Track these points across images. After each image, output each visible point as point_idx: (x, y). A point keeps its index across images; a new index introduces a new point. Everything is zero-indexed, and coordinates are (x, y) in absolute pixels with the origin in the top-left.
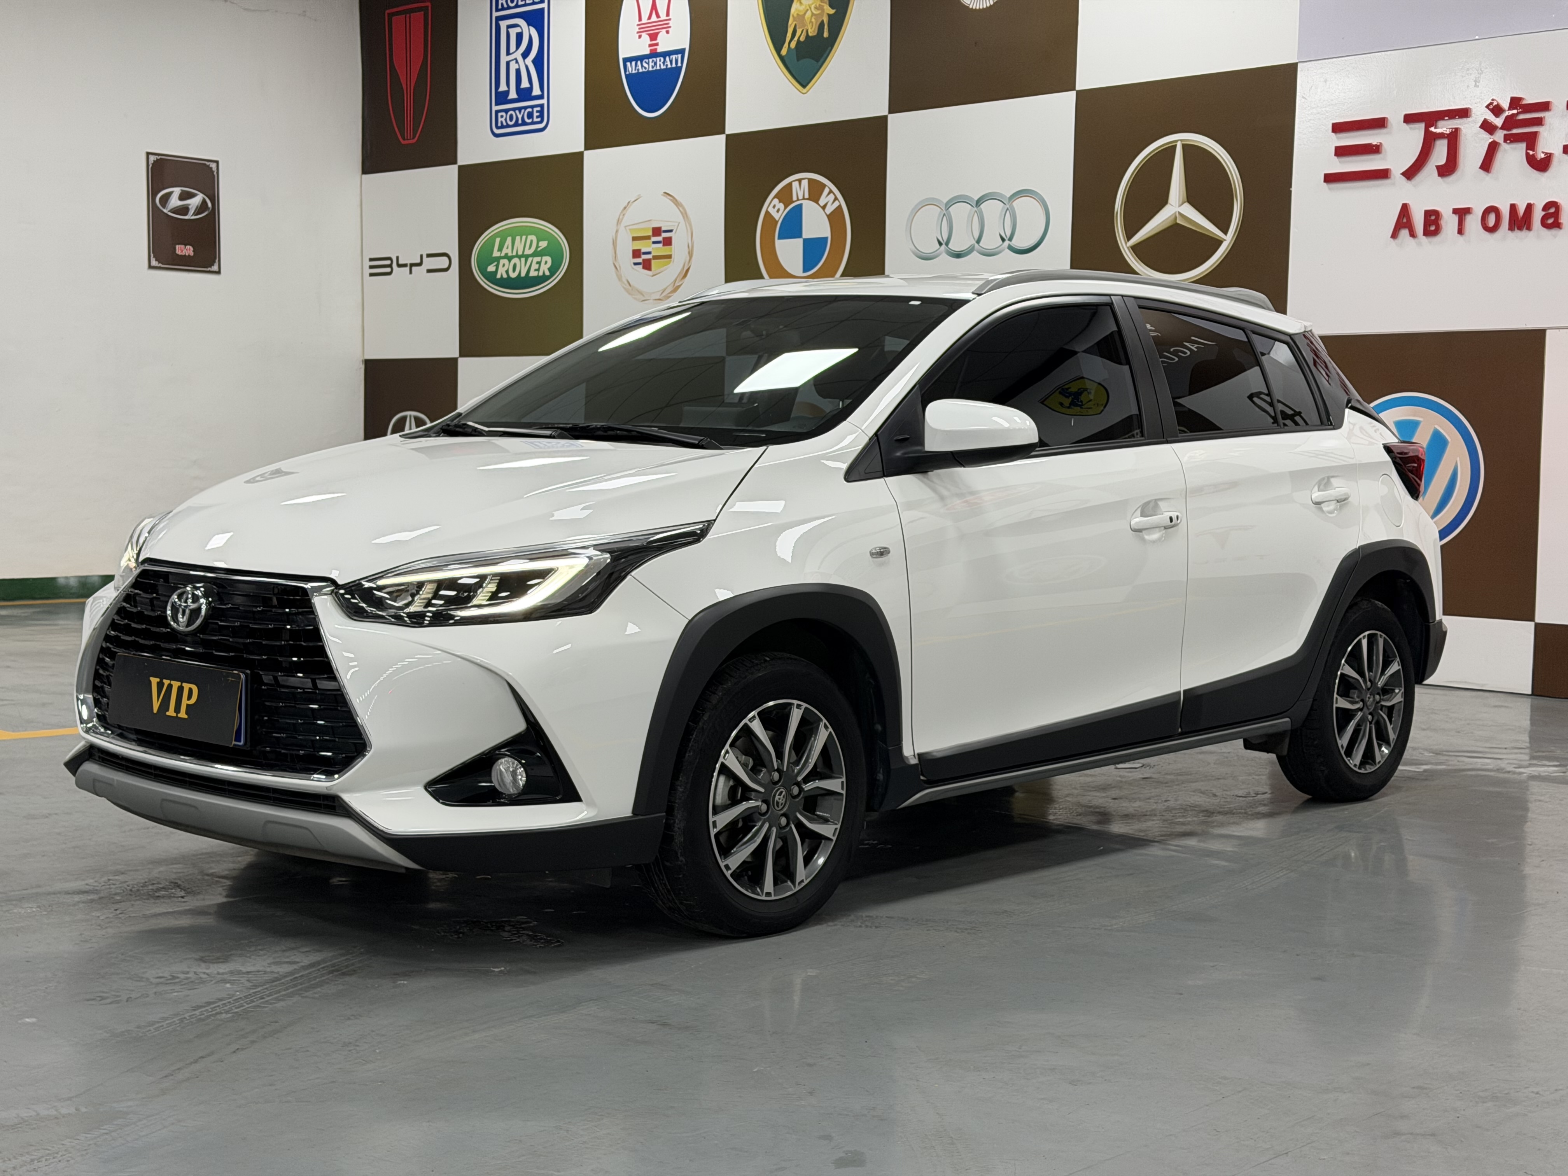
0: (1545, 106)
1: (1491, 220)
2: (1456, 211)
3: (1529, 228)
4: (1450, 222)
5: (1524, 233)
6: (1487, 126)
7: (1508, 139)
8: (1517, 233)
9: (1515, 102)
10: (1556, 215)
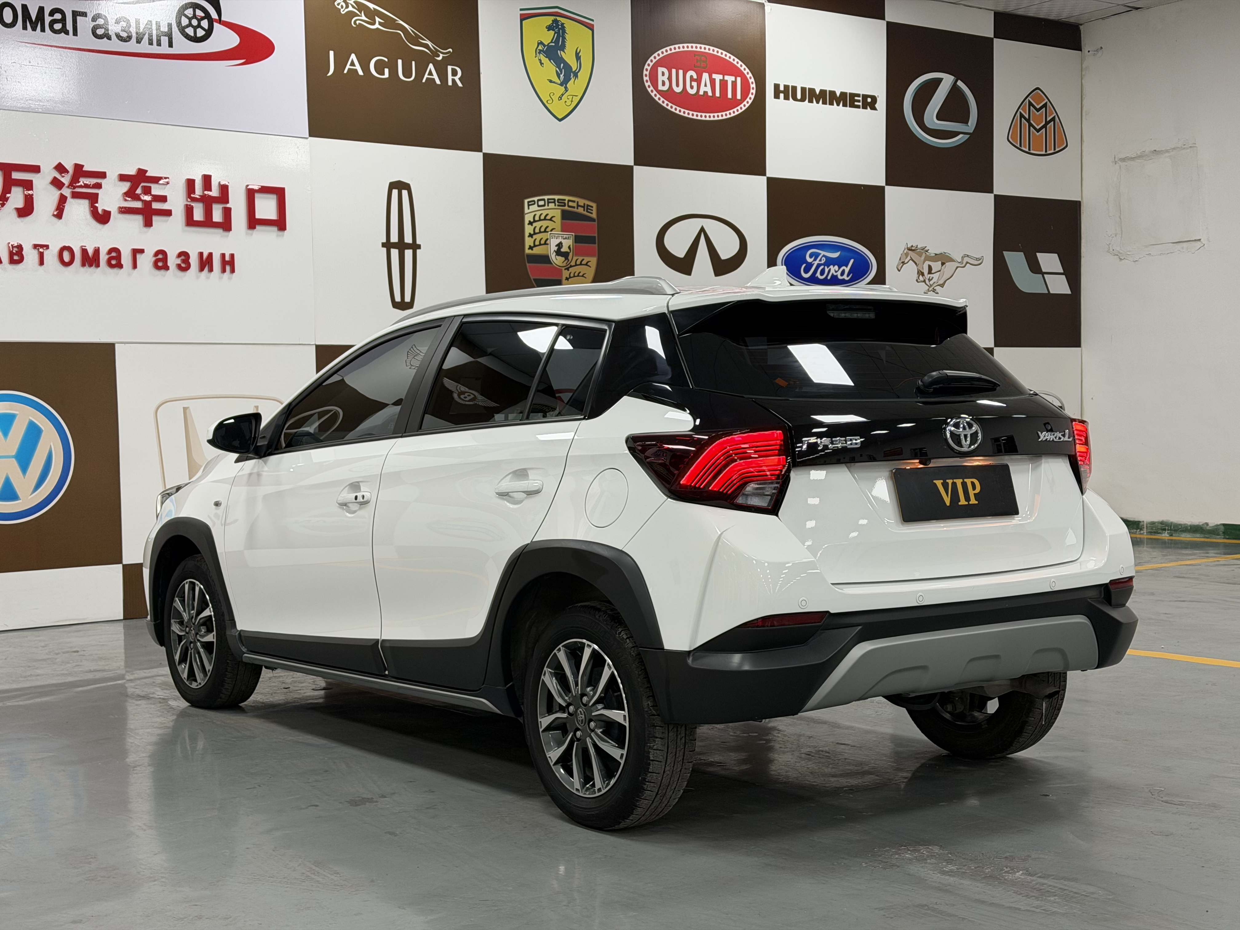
0: (103, 175)
1: (66, 256)
2: (36, 246)
3: (98, 266)
4: (31, 255)
5: (93, 269)
6: (56, 183)
7: (75, 195)
8: (87, 268)
9: (78, 168)
10: (118, 257)
